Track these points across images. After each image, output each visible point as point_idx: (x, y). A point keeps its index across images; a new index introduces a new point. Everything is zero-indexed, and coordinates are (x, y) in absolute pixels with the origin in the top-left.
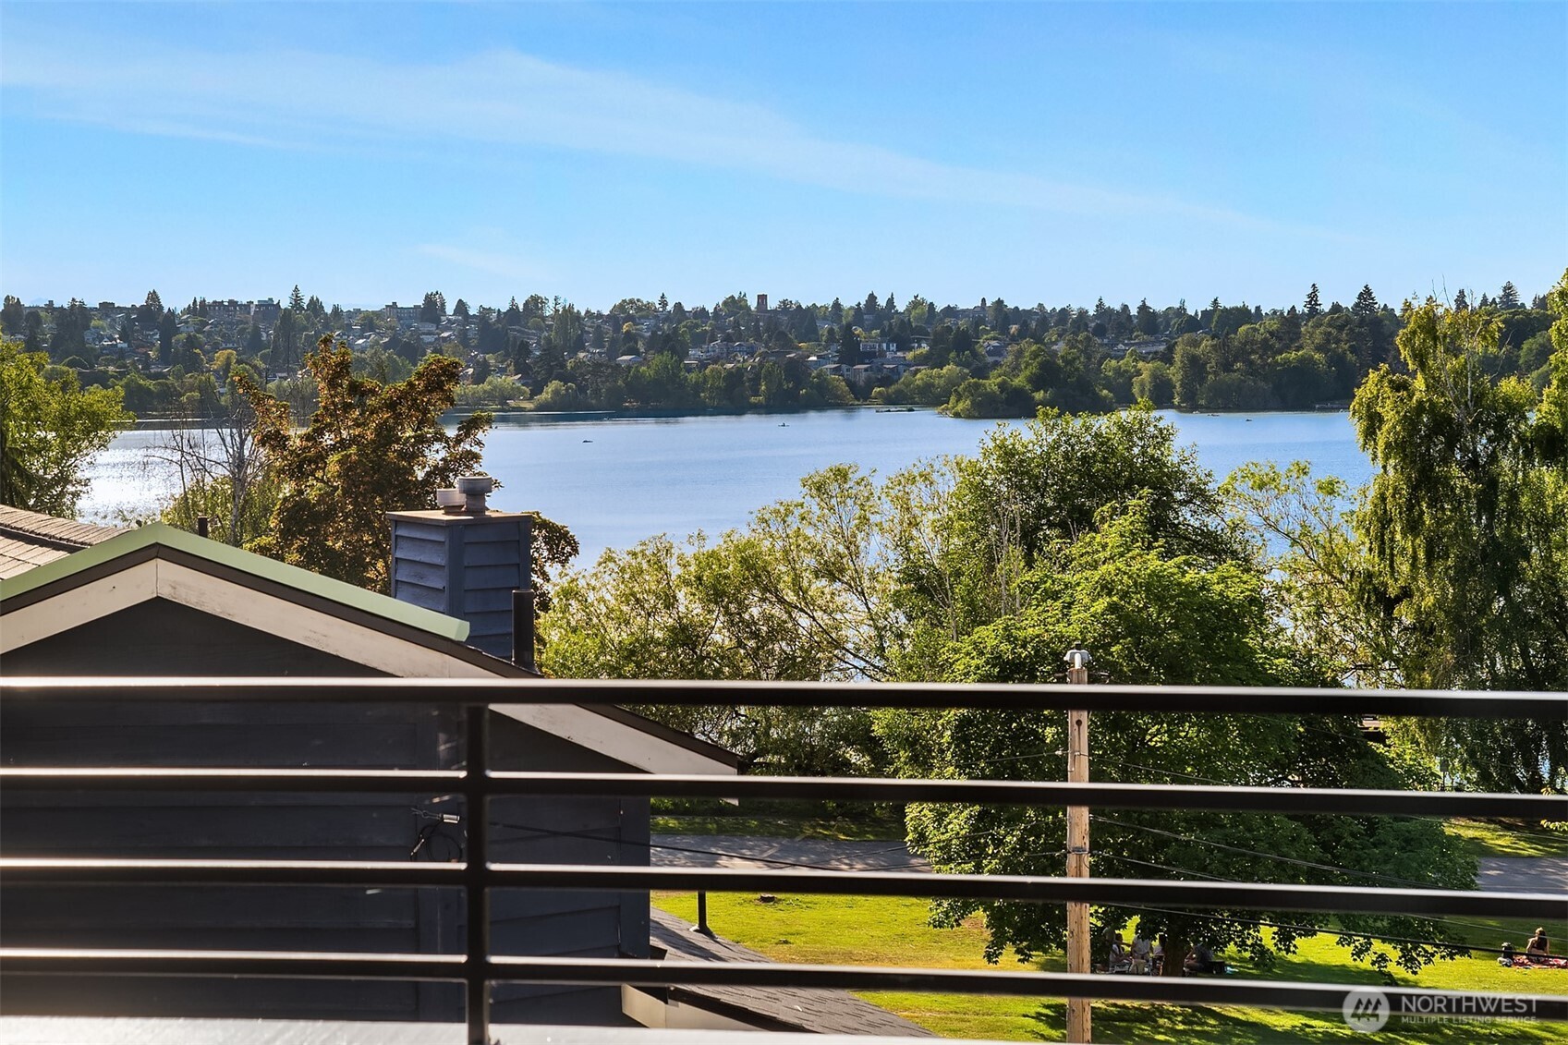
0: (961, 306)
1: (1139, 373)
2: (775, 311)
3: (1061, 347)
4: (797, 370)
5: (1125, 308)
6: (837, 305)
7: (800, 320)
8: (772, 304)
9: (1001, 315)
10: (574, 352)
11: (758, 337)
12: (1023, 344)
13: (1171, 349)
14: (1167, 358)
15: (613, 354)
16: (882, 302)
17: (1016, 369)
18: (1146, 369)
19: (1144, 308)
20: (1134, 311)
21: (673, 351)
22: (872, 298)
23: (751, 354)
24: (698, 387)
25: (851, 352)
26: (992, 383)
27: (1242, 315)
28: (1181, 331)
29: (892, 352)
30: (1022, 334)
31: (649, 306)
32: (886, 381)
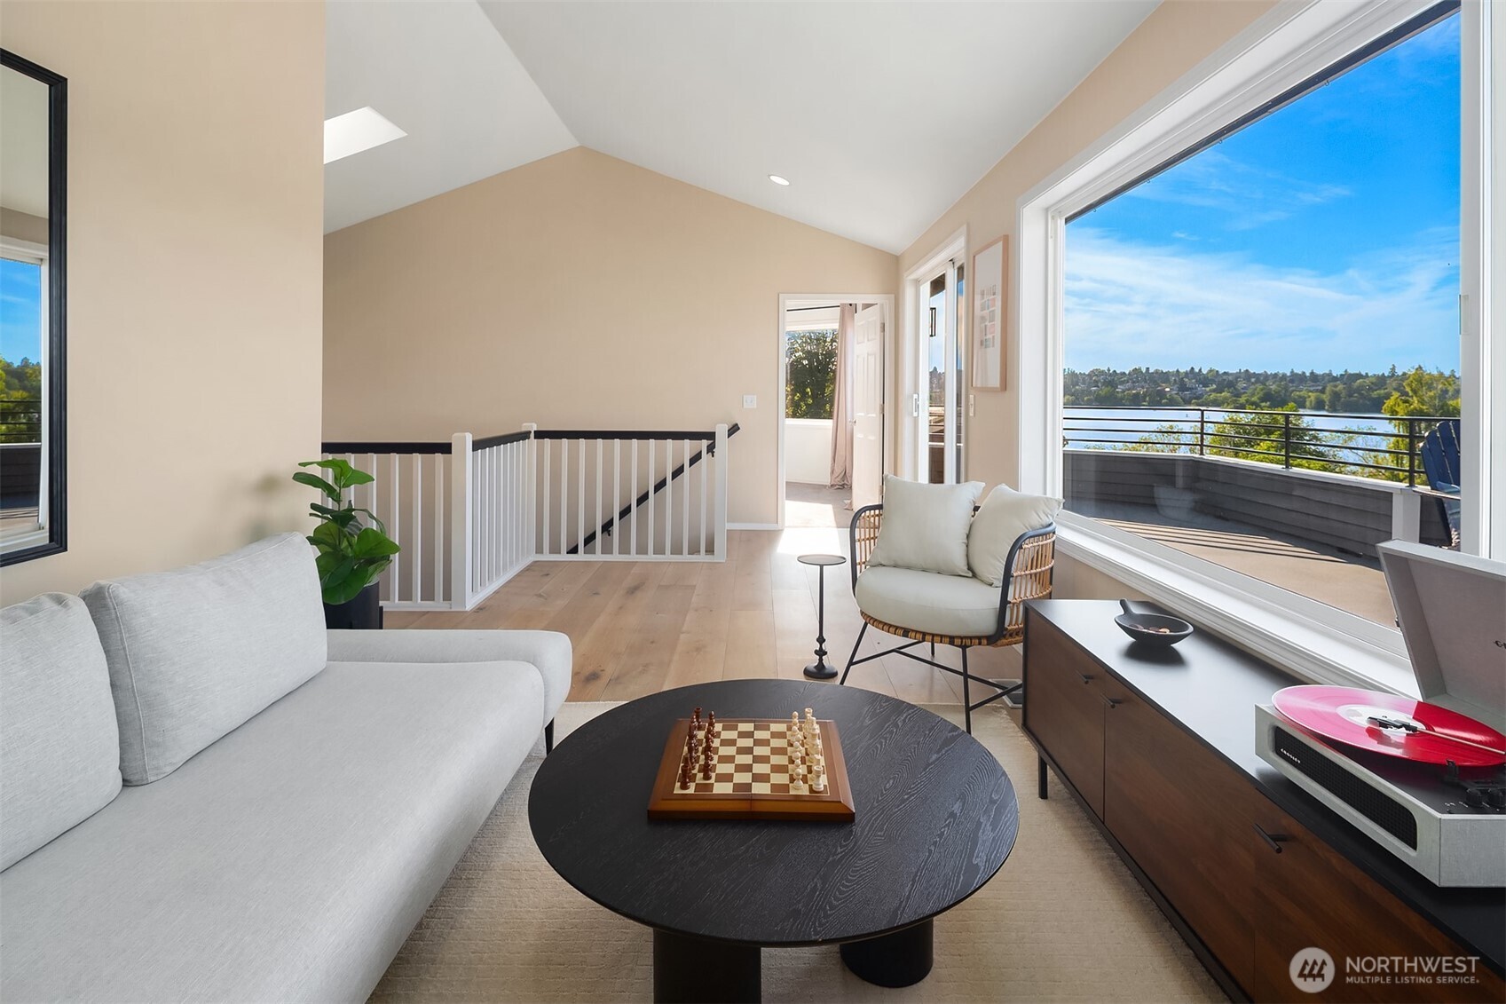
0: (1231, 372)
1: (1309, 397)
2: (1153, 373)
3: (1273, 387)
4: (1162, 394)
5: (1304, 373)
6: (1178, 371)
7: (1164, 377)
8: (1151, 371)
9: (1248, 375)
10: (1074, 386)
11: (1146, 382)
12: (1257, 385)
13: (1324, 388)
14: (1323, 391)
15: (1089, 387)
16: (1197, 370)
17: (1253, 395)
18: (1313, 396)
19: (1312, 373)
20: (1308, 374)
21: (1112, 387)
22: (1192, 368)
23: (1143, 387)
24: (1122, 399)
25: (1183, 387)
26: (1242, 400)
27: (1359, 376)
28: (1329, 382)
29: (1200, 388)
30: (1256, 382)
31: (1103, 371)
32: (1197, 398)
